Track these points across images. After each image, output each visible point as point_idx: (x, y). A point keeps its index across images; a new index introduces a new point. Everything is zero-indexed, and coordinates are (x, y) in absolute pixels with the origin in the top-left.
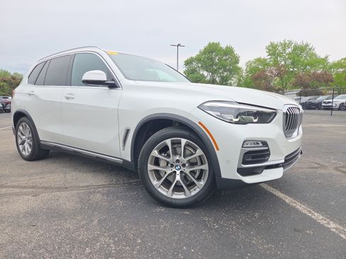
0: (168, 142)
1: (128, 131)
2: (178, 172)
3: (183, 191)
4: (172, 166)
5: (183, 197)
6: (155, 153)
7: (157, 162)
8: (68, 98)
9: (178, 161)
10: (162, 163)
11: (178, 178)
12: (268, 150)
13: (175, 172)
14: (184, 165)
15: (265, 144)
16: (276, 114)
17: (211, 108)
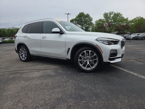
0: (85, 51)
1: (69, 49)
2: (88, 61)
3: (90, 67)
4: (86, 59)
5: (90, 69)
6: (80, 55)
7: (81, 58)
8: (43, 38)
9: (88, 58)
10: (83, 59)
11: (88, 63)
12: (117, 53)
13: (87, 61)
14: (90, 59)
15: (116, 51)
16: (119, 41)
17: (100, 40)
